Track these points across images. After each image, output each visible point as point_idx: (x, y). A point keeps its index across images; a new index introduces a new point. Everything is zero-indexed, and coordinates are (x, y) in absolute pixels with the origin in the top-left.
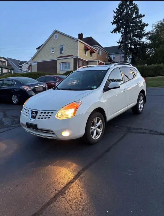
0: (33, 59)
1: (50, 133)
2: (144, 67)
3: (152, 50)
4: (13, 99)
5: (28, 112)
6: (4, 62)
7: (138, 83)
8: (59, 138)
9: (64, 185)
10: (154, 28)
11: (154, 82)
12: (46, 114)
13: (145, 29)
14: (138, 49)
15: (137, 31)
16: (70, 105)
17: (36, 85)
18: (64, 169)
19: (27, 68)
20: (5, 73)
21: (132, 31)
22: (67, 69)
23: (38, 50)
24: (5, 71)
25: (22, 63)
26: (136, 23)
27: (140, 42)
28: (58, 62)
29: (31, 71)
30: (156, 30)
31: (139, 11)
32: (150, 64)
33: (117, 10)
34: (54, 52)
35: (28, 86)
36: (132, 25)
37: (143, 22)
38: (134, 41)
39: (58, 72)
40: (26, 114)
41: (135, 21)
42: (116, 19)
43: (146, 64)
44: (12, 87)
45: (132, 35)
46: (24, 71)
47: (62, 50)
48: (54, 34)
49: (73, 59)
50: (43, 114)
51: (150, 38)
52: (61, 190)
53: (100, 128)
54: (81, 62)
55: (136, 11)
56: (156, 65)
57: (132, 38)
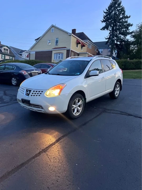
0: (32, 48)
1: (40, 108)
2: (126, 61)
3: (135, 47)
4: (12, 81)
5: (24, 90)
6: (7, 50)
7: (115, 73)
8: (46, 112)
9: (47, 146)
10: (138, 28)
11: (134, 74)
12: (38, 92)
13: (130, 28)
14: (123, 45)
15: (123, 29)
16: (56, 87)
17: (33, 70)
18: (49, 135)
19: (26, 56)
20: (7, 60)
21: (119, 29)
22: (60, 59)
23: (36, 41)
24: (7, 57)
25: (22, 51)
26: (123, 23)
27: (125, 40)
28: (53, 52)
29: (30, 58)
30: (140, 30)
31: (125, 13)
32: (132, 59)
33: (107, 11)
34: (50, 44)
35: (26, 71)
36: (119, 24)
37: (129, 22)
38: (120, 38)
39: (52, 61)
40: (22, 92)
41: (122, 21)
42: (106, 18)
43: (129, 59)
44: (12, 71)
45: (118, 32)
46: (23, 59)
47: (57, 42)
48: (51, 28)
49: (66, 51)
50: (35, 92)
51: (134, 36)
52: (44, 149)
53: (80, 107)
54: (73, 53)
55: (123, 12)
56: (137, 60)
57: (118, 35)
